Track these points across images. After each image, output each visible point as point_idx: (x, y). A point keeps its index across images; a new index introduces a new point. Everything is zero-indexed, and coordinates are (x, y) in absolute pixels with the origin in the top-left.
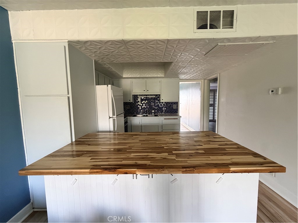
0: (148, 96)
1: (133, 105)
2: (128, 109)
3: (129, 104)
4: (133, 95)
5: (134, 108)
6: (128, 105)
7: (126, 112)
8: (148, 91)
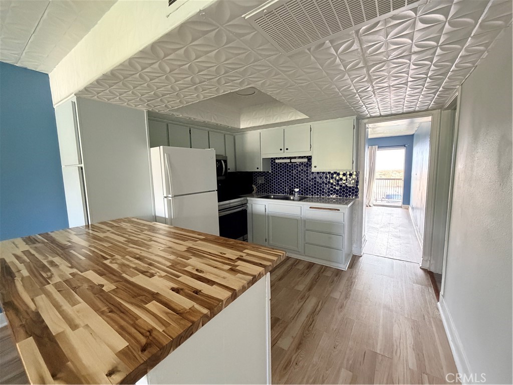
0: (293, 161)
1: (270, 176)
2: (262, 184)
3: (264, 175)
4: (263, 159)
5: (270, 182)
6: (262, 176)
7: (259, 189)
8: (287, 149)
